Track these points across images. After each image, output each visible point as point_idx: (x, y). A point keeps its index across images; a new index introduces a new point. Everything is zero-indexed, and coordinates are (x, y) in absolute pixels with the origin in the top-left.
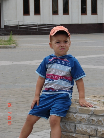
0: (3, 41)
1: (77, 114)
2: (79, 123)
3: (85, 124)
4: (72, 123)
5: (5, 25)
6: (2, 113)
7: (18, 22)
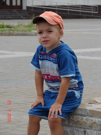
0: (22, 26)
1: (87, 118)
2: (89, 129)
3: (96, 130)
4: (81, 128)
5: (28, 5)
6: (5, 116)
7: (43, 2)
